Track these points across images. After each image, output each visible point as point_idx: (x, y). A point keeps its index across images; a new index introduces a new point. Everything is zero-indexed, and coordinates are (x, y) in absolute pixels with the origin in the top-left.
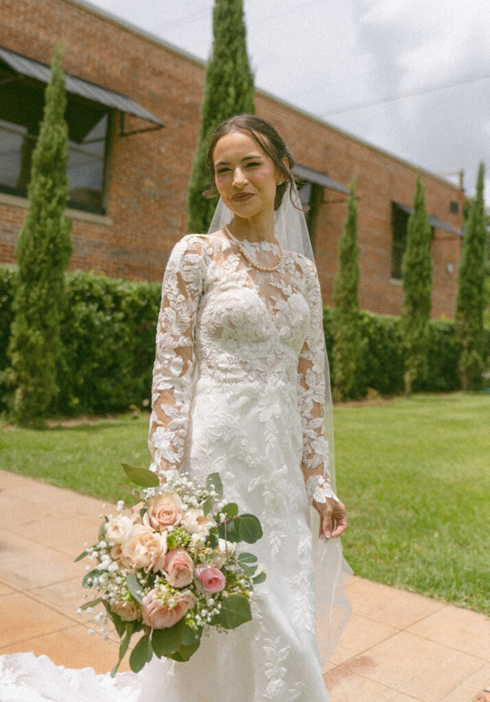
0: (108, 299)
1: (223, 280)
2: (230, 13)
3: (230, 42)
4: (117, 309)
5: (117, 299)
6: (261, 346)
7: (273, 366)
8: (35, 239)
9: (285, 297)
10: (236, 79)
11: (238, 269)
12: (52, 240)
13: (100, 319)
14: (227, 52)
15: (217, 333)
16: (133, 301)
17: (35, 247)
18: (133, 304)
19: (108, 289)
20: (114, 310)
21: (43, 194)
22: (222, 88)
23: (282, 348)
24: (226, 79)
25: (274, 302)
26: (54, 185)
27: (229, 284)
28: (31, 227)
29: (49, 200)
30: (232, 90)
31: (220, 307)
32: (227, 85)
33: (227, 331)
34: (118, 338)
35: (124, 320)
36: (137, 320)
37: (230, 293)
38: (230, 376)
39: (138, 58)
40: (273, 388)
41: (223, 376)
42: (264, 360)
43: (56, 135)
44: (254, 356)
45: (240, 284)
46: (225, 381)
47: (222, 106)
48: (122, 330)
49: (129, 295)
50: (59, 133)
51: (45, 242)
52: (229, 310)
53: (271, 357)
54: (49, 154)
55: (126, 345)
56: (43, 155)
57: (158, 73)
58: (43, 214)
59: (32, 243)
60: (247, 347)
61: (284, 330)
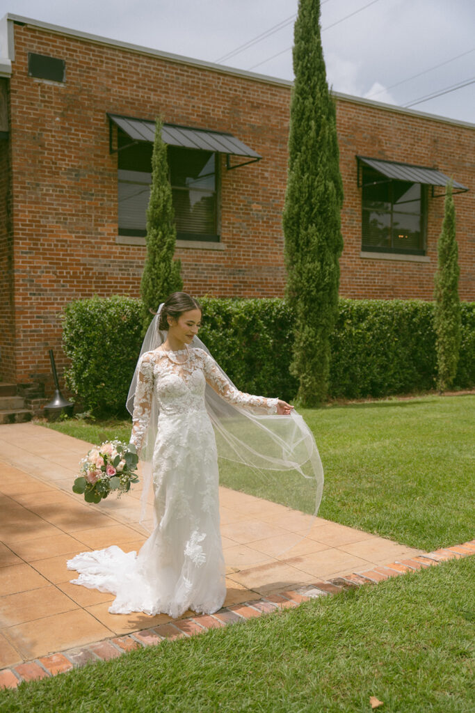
0: (219, 319)
1: (162, 372)
2: (306, 52)
3: (309, 79)
4: (227, 326)
5: (227, 317)
6: (183, 398)
7: (190, 404)
8: (153, 279)
9: (191, 374)
10: (316, 112)
11: (168, 366)
12: (166, 280)
13: (213, 336)
14: (307, 89)
15: (163, 395)
16: (241, 317)
17: (154, 287)
18: (241, 320)
19: (219, 310)
20: (225, 327)
21: (156, 244)
22: (304, 123)
23: (193, 396)
24: (307, 114)
25: (185, 377)
26: (164, 236)
27: (165, 374)
28: (150, 270)
29: (160, 247)
30: (313, 123)
31: (162, 385)
32: (309, 119)
33: (167, 394)
34: (230, 350)
35: (235, 334)
36: (246, 333)
37: (165, 378)
38: (171, 412)
39: (237, 97)
40: (191, 414)
41: (169, 413)
42: (185, 403)
43: (162, 195)
44: (181, 402)
45: (169, 373)
46: (170, 415)
47: (305, 139)
48: (234, 343)
49: (237, 314)
50: (164, 192)
51: (160, 282)
52: (166, 385)
53: (189, 401)
54: (157, 211)
55: (238, 355)
56: (153, 212)
57: (256, 107)
58: (157, 259)
59: (150, 283)
60: (177, 399)
61: (192, 389)
